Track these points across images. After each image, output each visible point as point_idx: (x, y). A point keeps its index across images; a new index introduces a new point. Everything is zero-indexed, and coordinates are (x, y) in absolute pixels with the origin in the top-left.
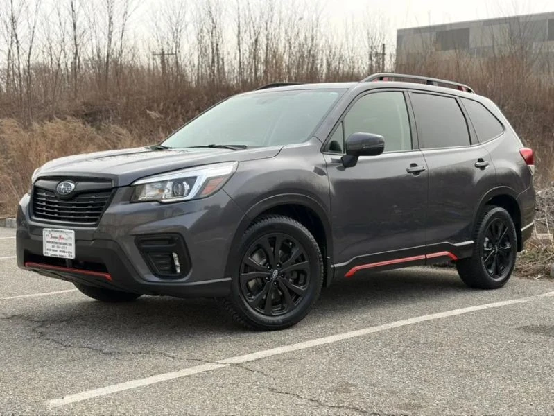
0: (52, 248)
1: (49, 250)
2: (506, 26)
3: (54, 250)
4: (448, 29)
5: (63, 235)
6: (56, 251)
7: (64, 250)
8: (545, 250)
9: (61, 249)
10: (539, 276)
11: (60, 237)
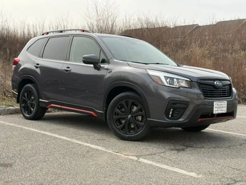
0: (217, 110)
1: (216, 111)
3: (218, 111)
5: (222, 103)
6: (219, 111)
7: (222, 110)
9: (221, 110)
11: (221, 105)
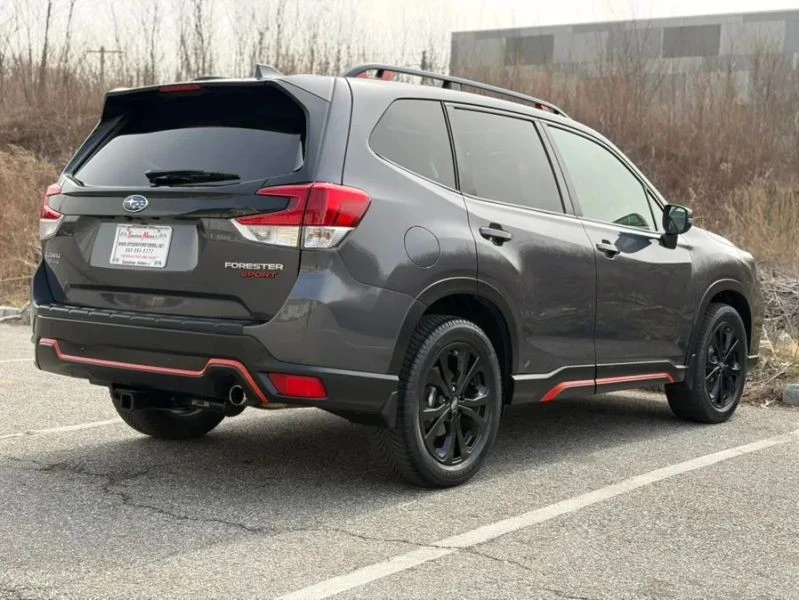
2: (605, 35)
4: (523, 34)
8: (767, 364)
10: (768, 403)
